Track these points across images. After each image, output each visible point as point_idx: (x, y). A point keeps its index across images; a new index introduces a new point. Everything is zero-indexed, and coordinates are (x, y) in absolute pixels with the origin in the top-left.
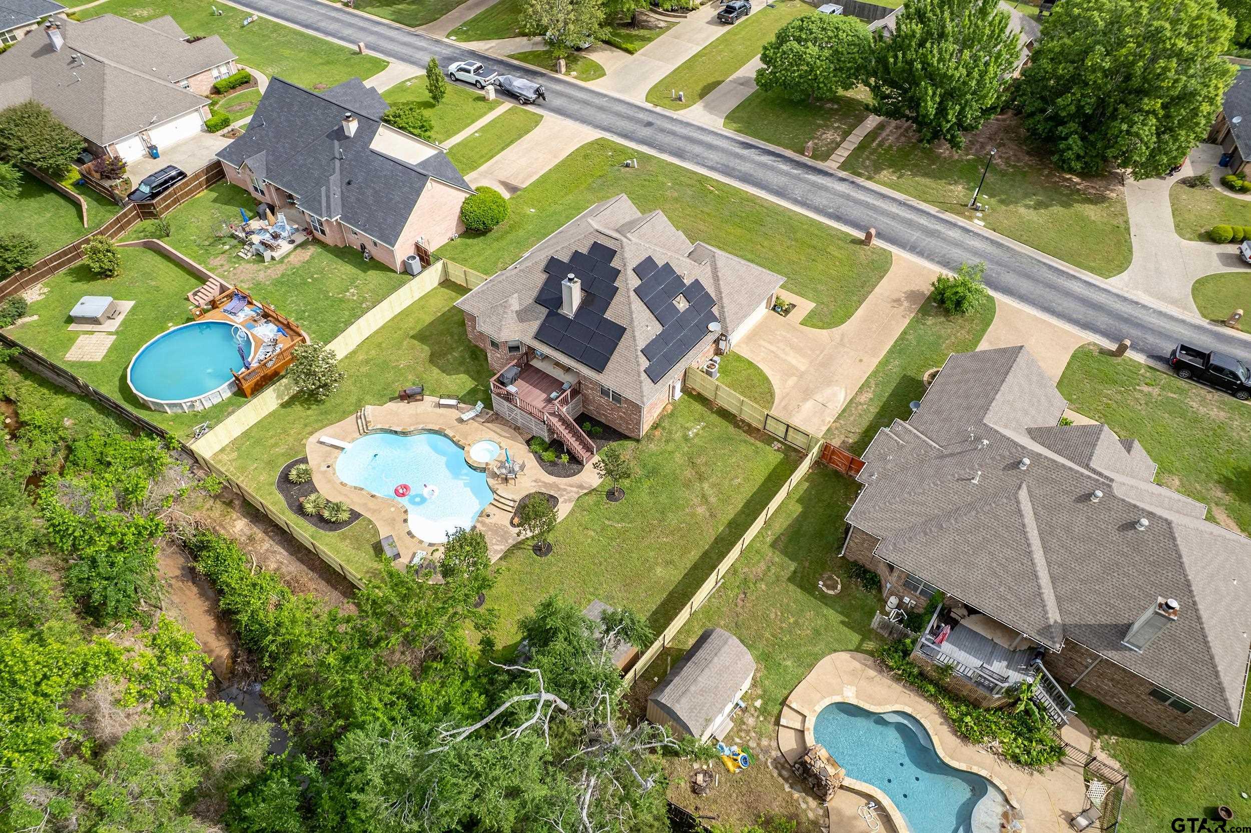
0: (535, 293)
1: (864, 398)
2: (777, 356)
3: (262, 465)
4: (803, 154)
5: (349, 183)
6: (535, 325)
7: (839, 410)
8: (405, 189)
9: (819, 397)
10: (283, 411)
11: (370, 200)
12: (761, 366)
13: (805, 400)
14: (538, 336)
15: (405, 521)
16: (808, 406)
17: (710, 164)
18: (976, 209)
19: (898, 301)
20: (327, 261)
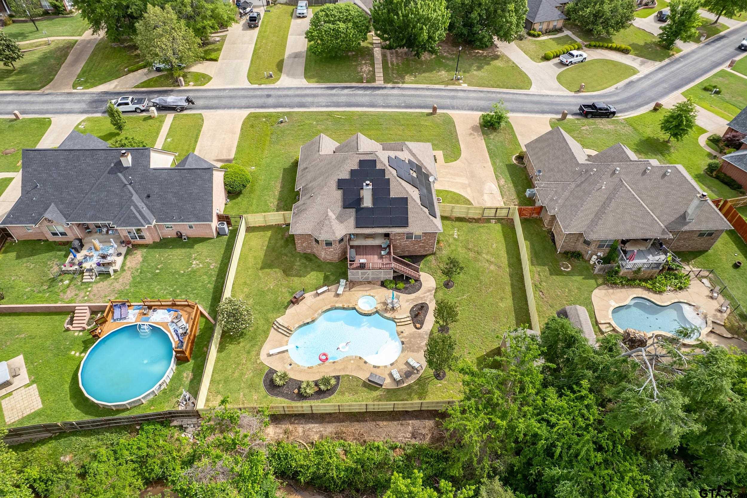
0: (340, 204)
1: (502, 182)
2: (452, 182)
3: (246, 391)
4: (363, 82)
5: (148, 196)
6: (352, 221)
7: (499, 193)
8: (199, 183)
9: (485, 191)
10: (223, 354)
11: (174, 200)
12: (450, 190)
13: (482, 195)
14: (357, 226)
15: (365, 362)
16: (486, 197)
17: (324, 104)
18: (458, 79)
19: (471, 134)
20: (157, 254)
